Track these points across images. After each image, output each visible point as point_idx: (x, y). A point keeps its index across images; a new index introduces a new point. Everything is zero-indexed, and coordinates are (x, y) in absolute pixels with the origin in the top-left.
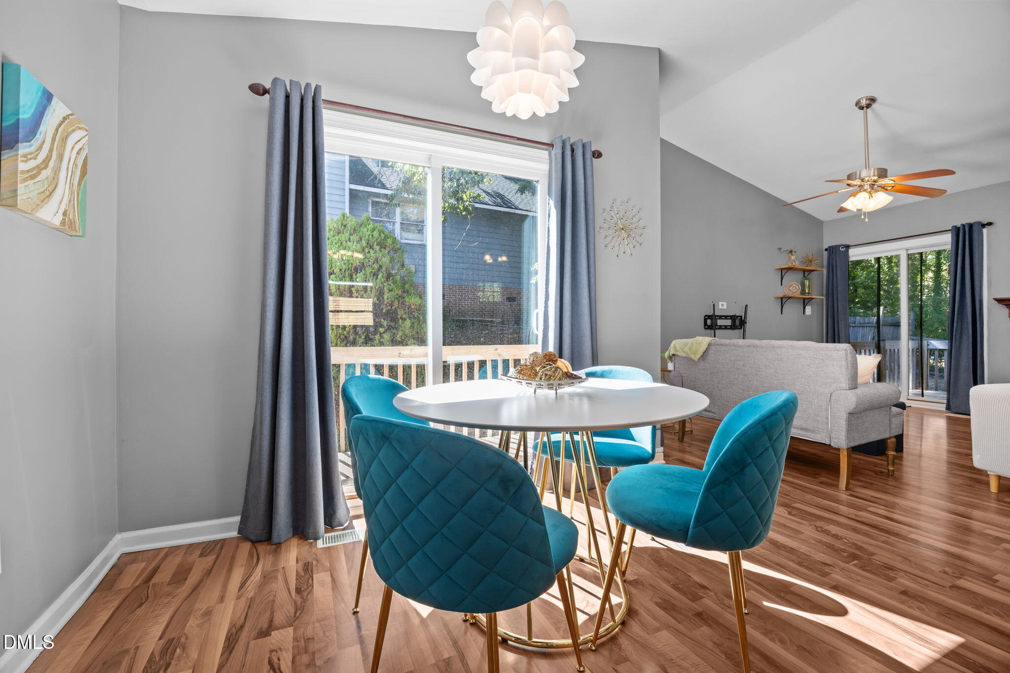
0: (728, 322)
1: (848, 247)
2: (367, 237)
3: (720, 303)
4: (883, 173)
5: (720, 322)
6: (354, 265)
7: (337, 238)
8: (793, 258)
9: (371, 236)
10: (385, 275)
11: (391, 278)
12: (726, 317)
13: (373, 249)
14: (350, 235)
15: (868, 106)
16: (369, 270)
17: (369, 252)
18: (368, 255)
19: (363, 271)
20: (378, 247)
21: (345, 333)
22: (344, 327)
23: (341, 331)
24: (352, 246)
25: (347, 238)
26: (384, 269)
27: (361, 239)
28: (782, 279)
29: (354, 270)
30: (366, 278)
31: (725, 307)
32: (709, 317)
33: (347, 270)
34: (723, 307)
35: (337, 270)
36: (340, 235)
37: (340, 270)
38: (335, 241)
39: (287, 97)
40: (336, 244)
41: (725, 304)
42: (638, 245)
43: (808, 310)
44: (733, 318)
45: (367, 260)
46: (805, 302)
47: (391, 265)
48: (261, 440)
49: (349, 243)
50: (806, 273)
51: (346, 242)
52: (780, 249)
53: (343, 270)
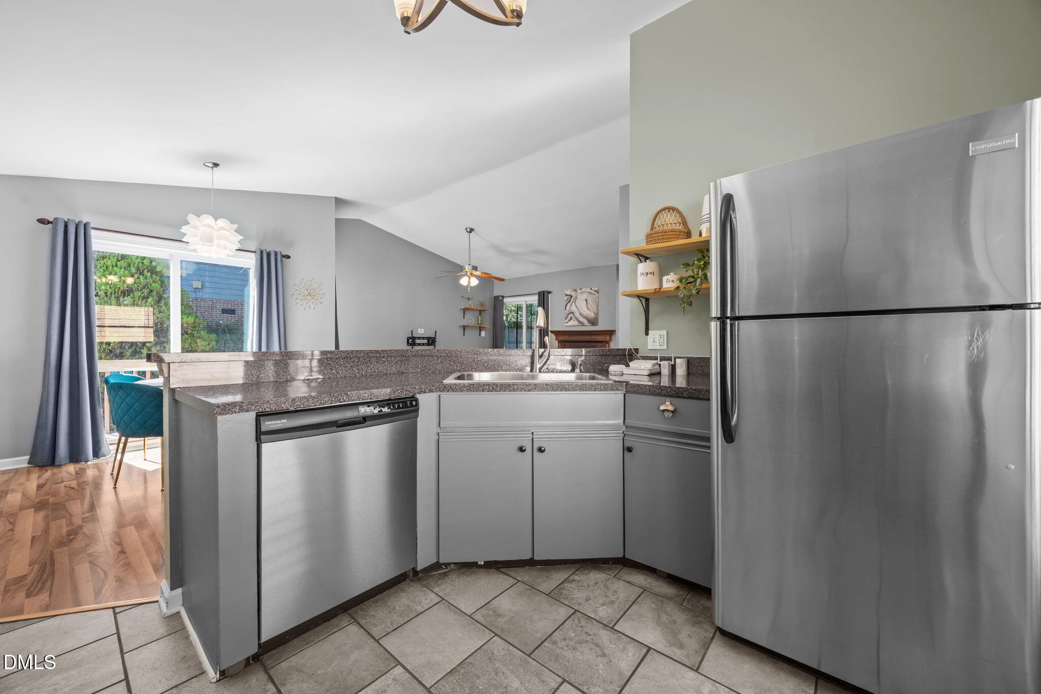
0: (425, 341)
1: (503, 297)
2: (136, 264)
3: (419, 330)
4: (475, 268)
5: (417, 341)
6: (122, 289)
7: (102, 262)
8: (470, 302)
9: (140, 264)
10: (156, 298)
11: (163, 300)
12: (423, 338)
13: (143, 275)
14: (118, 260)
15: (470, 232)
16: (137, 294)
17: (139, 278)
18: (138, 281)
19: (131, 295)
20: (149, 274)
21: (110, 348)
22: (108, 344)
23: (104, 346)
24: (120, 272)
25: (114, 264)
26: (154, 293)
27: (129, 265)
28: (464, 314)
29: (121, 293)
30: (134, 301)
31: (423, 332)
32: (411, 338)
33: (113, 293)
34: (421, 332)
35: (101, 293)
36: (105, 260)
37: (106, 293)
38: (99, 265)
39: (66, 226)
40: (101, 268)
41: (423, 330)
42: (319, 303)
43: (483, 334)
44: (428, 339)
45: (136, 285)
46: (481, 329)
47: (162, 289)
48: (47, 411)
49: (115, 269)
50: (481, 312)
51: (113, 267)
52: (462, 297)
53: (109, 293)
